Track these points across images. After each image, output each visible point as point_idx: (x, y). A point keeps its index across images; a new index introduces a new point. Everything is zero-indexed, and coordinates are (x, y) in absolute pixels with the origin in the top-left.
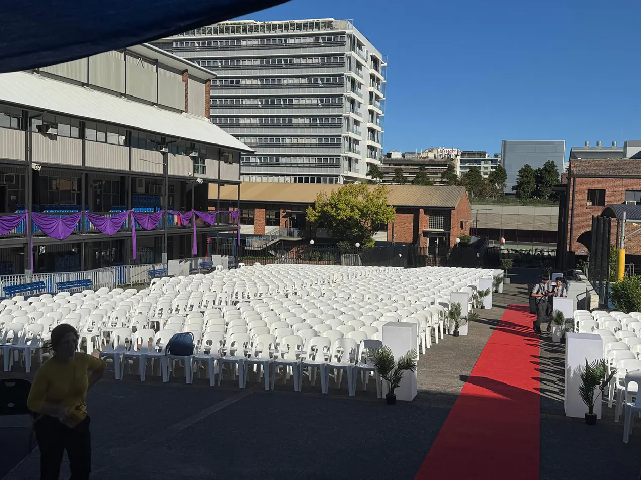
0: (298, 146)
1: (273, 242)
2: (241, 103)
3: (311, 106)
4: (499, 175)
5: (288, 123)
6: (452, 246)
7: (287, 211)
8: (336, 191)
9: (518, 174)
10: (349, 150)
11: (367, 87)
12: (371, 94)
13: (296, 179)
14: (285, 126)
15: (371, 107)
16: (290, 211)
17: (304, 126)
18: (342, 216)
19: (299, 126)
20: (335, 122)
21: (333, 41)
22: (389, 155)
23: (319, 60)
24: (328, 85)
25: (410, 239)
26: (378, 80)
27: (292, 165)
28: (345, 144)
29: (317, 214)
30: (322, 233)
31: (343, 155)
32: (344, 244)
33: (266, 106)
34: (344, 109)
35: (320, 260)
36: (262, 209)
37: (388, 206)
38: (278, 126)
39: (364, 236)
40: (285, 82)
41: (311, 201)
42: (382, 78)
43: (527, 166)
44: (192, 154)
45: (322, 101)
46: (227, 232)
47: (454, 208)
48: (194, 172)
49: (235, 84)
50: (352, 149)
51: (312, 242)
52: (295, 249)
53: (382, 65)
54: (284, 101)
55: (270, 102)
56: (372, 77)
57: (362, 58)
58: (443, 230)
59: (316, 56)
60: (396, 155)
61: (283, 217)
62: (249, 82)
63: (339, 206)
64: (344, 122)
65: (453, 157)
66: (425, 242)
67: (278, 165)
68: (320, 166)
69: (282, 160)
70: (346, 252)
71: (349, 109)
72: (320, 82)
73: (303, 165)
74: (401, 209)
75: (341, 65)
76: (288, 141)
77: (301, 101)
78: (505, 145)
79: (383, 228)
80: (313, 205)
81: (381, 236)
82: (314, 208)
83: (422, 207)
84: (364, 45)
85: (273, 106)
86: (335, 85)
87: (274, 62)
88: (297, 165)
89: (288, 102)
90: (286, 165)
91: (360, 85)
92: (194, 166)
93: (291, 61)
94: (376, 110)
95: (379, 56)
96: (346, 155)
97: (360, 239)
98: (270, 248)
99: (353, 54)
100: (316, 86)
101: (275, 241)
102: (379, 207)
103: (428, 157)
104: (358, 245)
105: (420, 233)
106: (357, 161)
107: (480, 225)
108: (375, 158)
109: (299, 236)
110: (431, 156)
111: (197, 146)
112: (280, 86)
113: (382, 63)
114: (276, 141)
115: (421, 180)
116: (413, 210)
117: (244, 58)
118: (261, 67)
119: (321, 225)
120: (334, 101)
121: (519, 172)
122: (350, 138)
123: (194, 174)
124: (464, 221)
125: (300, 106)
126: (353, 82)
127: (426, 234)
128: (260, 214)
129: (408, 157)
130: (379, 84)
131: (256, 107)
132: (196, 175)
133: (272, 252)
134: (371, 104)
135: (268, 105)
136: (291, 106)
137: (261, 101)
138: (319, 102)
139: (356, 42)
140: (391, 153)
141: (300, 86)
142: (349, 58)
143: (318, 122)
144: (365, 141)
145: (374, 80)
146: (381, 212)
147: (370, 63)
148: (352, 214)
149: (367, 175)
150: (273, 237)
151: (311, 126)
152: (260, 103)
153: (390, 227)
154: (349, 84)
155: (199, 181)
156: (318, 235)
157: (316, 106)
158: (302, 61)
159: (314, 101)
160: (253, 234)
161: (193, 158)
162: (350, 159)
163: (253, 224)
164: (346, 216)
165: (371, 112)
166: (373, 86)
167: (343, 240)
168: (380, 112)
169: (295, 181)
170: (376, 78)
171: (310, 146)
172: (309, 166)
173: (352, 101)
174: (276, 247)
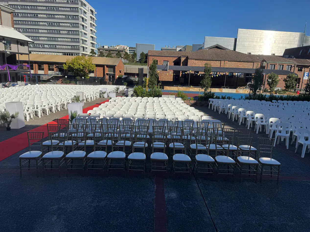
0: (63, 41)
1: (51, 77)
2: (39, 24)
3: (67, 27)
4: (135, 55)
5: (59, 32)
6: (116, 78)
7: (56, 65)
8: (73, 58)
9: (140, 55)
10: (83, 44)
11: (89, 21)
12: (91, 23)
13: (63, 54)
14: (57, 34)
15: (91, 28)
16: (57, 65)
17: (65, 34)
18: (76, 68)
19: (63, 34)
20: (77, 33)
21: (74, 2)
22: (103, 47)
23: (69, 9)
24: (73, 19)
25: (102, 76)
26: (93, 19)
27: (61, 49)
28: (81, 41)
29: (67, 67)
30: (70, 74)
31: (80, 45)
32: (78, 78)
33: (49, 25)
34: (80, 28)
35: (70, 83)
36: (46, 65)
37: (93, 64)
38: (55, 34)
39: (85, 75)
40: (56, 17)
41: (65, 62)
42: (95, 18)
43: (143, 52)
44: (3, 42)
45: (71, 25)
46: (23, 73)
47: (116, 66)
48: (5, 49)
49: (36, 16)
50: (84, 43)
51: (66, 77)
52: (61, 80)
53: (95, 13)
54: (57, 24)
55: (51, 24)
56: (91, 17)
57: (86, 10)
58: (113, 73)
59: (68, 7)
60: (106, 47)
61: (55, 68)
62: (42, 16)
63: (74, 64)
64: (80, 33)
65: (125, 49)
66: (107, 77)
67: (56, 48)
68: (72, 49)
69: (57, 47)
70: (79, 80)
71: (81, 29)
72: (70, 17)
73: (66, 49)
74: (97, 66)
75: (78, 12)
76: (59, 39)
77: (63, 24)
78: (137, 45)
79: (93, 72)
80: (65, 63)
81: (92, 75)
82: (66, 64)
83: (105, 65)
84: (86, 5)
85: (52, 25)
86: (76, 19)
87: (51, 8)
88: (63, 49)
89: (58, 24)
90: (59, 49)
91: (86, 20)
92: (5, 46)
93: (58, 8)
94: (93, 29)
95: (94, 10)
96: (82, 45)
97: (84, 76)
98: (50, 79)
99: (82, 8)
100: (69, 19)
101: (52, 76)
102: (89, 65)
103: (117, 48)
104: (83, 78)
105: (105, 74)
106: (86, 48)
107: (128, 72)
108: (94, 47)
109: (61, 74)
110: (118, 48)
111: (5, 38)
112: (54, 18)
113: (95, 12)
114: (55, 39)
115: (109, 56)
116: (103, 66)
117: (39, 6)
118: (46, 10)
119: (69, 71)
120: (76, 25)
121: (140, 54)
122: (83, 40)
123: (5, 50)
124: (121, 70)
125: (63, 26)
126: (83, 18)
127: (107, 74)
128: (46, 67)
129: (110, 48)
130: (94, 20)
131: (45, 25)
132: (6, 50)
133: (51, 80)
134: (91, 27)
135: (50, 25)
136: (59, 26)
137: (47, 23)
138: (70, 25)
139: (83, 4)
140: (104, 46)
141: (62, 19)
142: (81, 9)
143: (70, 33)
144: (89, 41)
145: (92, 19)
146: (90, 66)
147: (90, 12)
148: (79, 67)
149: (90, 53)
150: (51, 75)
151: (68, 34)
152: (47, 24)
153: (95, 72)
154: (81, 19)
155: (8, 52)
156: (69, 74)
157: (69, 27)
158: (63, 9)
159: (68, 25)
160: (44, 74)
161: (4, 43)
162: (83, 47)
163: (44, 70)
164: (77, 68)
165: (91, 30)
166: (92, 21)
167: (78, 76)
168: (95, 31)
169: (63, 55)
170: (92, 18)
171: (68, 42)
172: (68, 49)
173: (83, 26)
174: (52, 78)
